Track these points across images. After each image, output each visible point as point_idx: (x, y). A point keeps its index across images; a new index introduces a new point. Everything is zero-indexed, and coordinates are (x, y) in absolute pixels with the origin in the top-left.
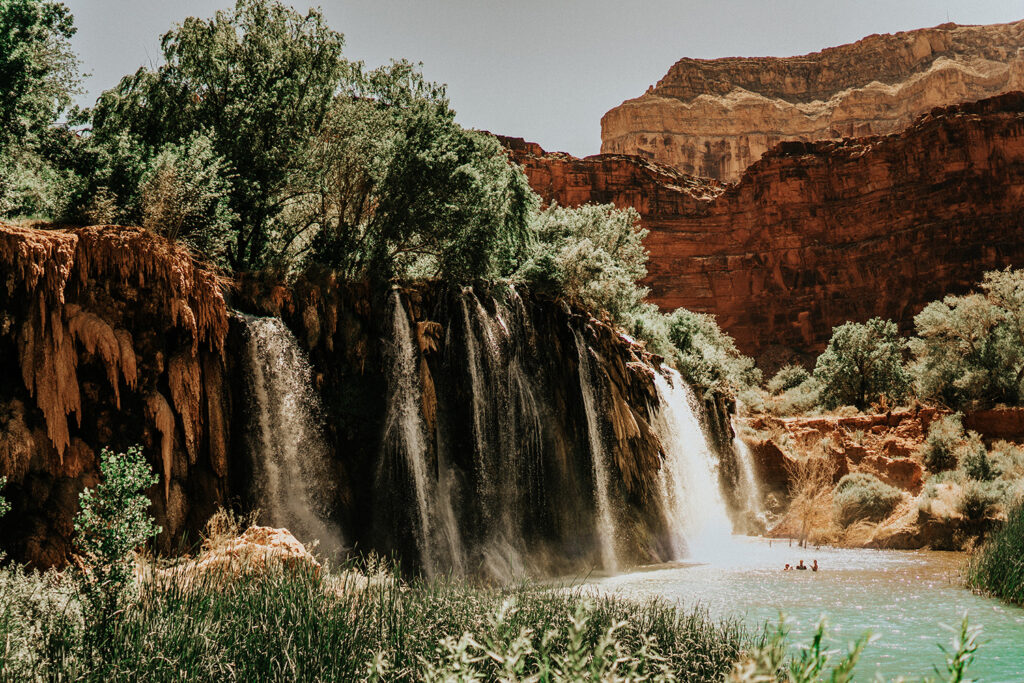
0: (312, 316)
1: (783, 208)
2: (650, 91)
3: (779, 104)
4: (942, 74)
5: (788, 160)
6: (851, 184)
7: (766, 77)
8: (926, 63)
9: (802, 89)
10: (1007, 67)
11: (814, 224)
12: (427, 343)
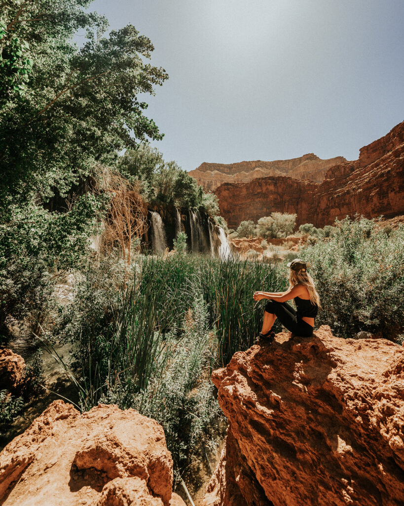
0: (162, 212)
1: (224, 197)
2: (197, 169)
3: (224, 174)
4: (257, 171)
5: (226, 187)
6: (238, 192)
7: (221, 168)
8: (254, 168)
9: (229, 171)
10: (270, 171)
11: (230, 201)
12: (183, 219)
